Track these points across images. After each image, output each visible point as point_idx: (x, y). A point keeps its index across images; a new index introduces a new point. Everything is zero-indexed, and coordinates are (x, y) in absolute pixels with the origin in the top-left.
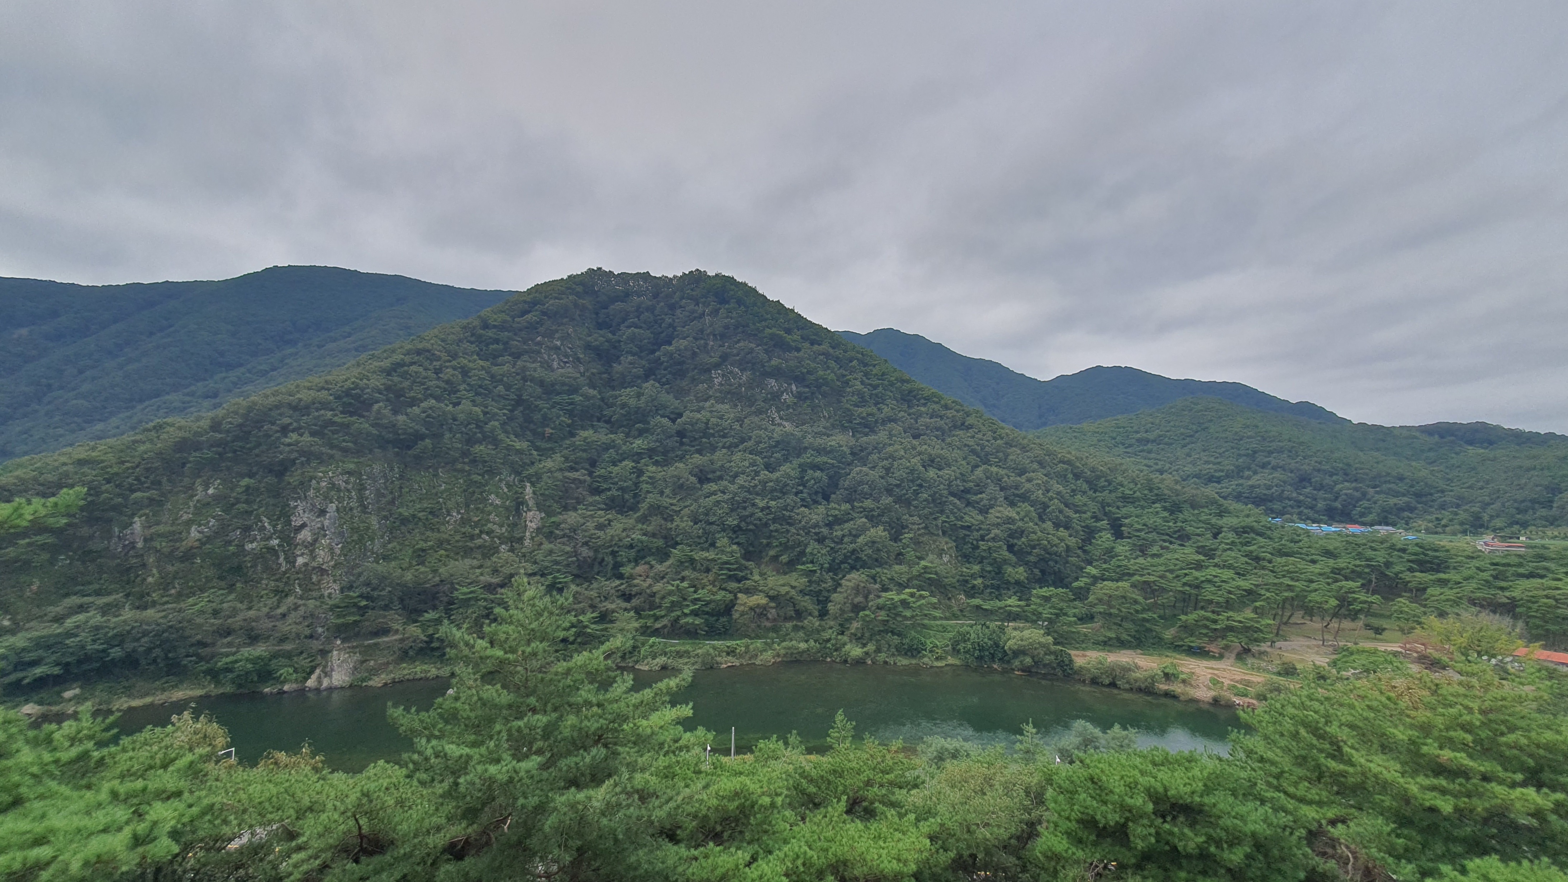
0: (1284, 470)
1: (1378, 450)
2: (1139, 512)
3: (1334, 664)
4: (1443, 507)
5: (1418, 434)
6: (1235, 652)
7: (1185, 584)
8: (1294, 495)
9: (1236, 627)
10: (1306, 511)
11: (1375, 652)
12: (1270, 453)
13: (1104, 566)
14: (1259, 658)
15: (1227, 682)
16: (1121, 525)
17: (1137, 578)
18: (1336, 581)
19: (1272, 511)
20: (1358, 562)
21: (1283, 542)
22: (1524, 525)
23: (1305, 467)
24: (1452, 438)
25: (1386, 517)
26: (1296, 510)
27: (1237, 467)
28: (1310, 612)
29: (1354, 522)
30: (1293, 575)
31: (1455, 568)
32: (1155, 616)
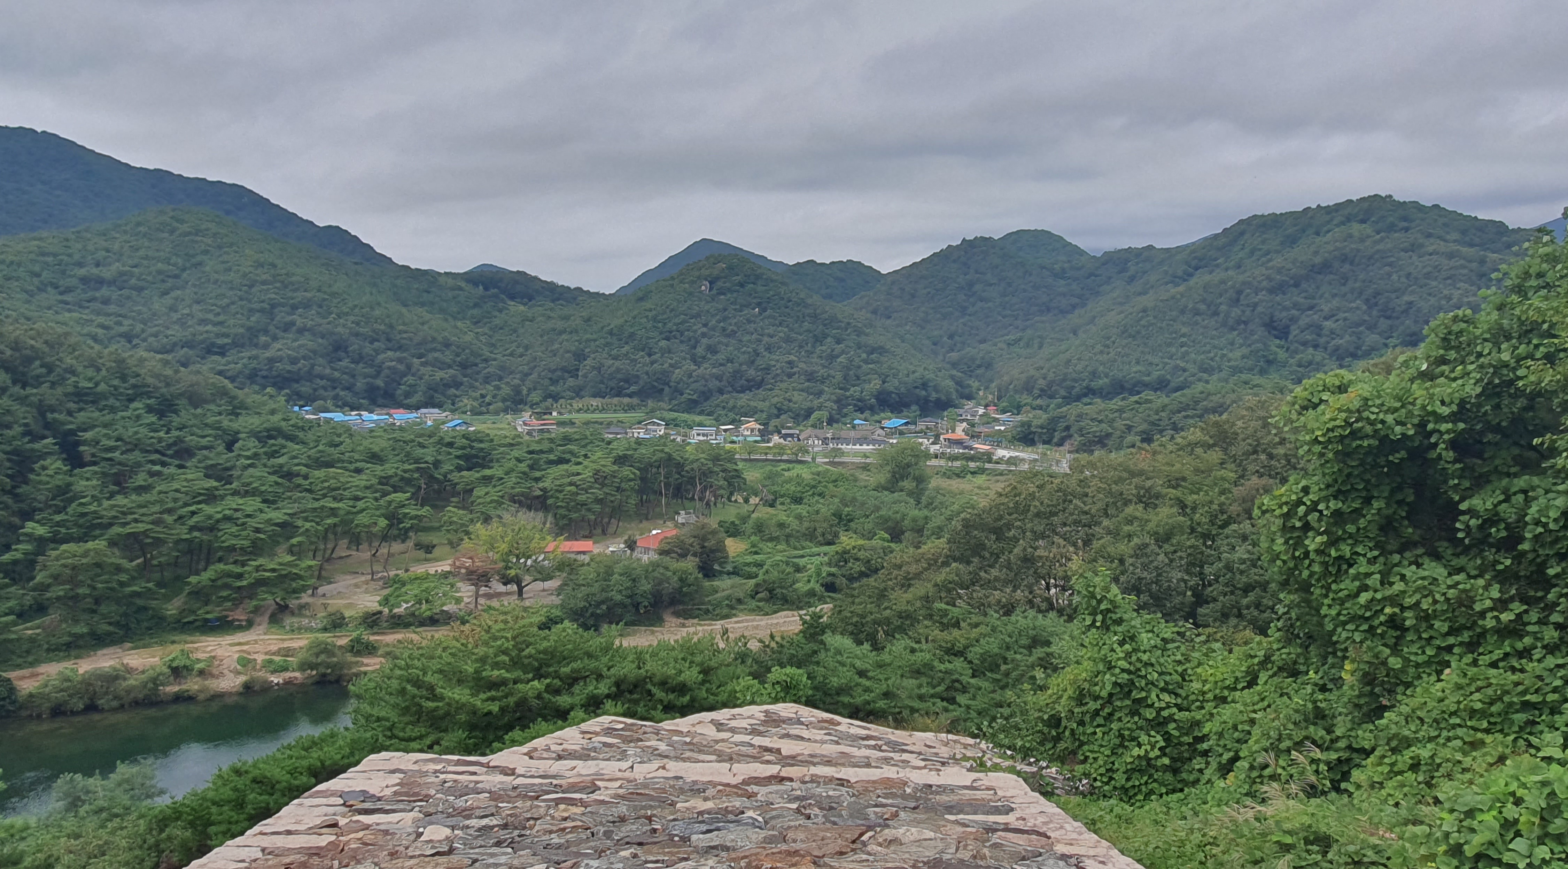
0: (314, 335)
1: (423, 305)
2: (108, 418)
3: (385, 601)
4: (487, 380)
5: (463, 284)
6: (269, 612)
7: (192, 529)
8: (328, 371)
9: (268, 578)
10: (342, 393)
11: (426, 577)
12: (294, 308)
13: (58, 518)
14: (300, 615)
15: (260, 658)
16: (78, 443)
17: (116, 530)
18: (385, 494)
19: (299, 395)
20: (407, 467)
21: (321, 447)
22: (556, 398)
23: (340, 329)
24: (496, 290)
25: (432, 397)
26: (332, 393)
27: (249, 329)
28: (356, 540)
29: (400, 405)
30: (335, 493)
31: (498, 461)
32: (150, 585)
